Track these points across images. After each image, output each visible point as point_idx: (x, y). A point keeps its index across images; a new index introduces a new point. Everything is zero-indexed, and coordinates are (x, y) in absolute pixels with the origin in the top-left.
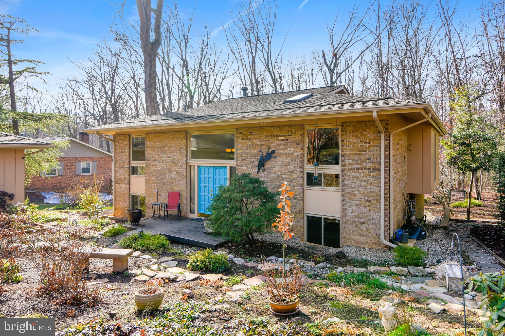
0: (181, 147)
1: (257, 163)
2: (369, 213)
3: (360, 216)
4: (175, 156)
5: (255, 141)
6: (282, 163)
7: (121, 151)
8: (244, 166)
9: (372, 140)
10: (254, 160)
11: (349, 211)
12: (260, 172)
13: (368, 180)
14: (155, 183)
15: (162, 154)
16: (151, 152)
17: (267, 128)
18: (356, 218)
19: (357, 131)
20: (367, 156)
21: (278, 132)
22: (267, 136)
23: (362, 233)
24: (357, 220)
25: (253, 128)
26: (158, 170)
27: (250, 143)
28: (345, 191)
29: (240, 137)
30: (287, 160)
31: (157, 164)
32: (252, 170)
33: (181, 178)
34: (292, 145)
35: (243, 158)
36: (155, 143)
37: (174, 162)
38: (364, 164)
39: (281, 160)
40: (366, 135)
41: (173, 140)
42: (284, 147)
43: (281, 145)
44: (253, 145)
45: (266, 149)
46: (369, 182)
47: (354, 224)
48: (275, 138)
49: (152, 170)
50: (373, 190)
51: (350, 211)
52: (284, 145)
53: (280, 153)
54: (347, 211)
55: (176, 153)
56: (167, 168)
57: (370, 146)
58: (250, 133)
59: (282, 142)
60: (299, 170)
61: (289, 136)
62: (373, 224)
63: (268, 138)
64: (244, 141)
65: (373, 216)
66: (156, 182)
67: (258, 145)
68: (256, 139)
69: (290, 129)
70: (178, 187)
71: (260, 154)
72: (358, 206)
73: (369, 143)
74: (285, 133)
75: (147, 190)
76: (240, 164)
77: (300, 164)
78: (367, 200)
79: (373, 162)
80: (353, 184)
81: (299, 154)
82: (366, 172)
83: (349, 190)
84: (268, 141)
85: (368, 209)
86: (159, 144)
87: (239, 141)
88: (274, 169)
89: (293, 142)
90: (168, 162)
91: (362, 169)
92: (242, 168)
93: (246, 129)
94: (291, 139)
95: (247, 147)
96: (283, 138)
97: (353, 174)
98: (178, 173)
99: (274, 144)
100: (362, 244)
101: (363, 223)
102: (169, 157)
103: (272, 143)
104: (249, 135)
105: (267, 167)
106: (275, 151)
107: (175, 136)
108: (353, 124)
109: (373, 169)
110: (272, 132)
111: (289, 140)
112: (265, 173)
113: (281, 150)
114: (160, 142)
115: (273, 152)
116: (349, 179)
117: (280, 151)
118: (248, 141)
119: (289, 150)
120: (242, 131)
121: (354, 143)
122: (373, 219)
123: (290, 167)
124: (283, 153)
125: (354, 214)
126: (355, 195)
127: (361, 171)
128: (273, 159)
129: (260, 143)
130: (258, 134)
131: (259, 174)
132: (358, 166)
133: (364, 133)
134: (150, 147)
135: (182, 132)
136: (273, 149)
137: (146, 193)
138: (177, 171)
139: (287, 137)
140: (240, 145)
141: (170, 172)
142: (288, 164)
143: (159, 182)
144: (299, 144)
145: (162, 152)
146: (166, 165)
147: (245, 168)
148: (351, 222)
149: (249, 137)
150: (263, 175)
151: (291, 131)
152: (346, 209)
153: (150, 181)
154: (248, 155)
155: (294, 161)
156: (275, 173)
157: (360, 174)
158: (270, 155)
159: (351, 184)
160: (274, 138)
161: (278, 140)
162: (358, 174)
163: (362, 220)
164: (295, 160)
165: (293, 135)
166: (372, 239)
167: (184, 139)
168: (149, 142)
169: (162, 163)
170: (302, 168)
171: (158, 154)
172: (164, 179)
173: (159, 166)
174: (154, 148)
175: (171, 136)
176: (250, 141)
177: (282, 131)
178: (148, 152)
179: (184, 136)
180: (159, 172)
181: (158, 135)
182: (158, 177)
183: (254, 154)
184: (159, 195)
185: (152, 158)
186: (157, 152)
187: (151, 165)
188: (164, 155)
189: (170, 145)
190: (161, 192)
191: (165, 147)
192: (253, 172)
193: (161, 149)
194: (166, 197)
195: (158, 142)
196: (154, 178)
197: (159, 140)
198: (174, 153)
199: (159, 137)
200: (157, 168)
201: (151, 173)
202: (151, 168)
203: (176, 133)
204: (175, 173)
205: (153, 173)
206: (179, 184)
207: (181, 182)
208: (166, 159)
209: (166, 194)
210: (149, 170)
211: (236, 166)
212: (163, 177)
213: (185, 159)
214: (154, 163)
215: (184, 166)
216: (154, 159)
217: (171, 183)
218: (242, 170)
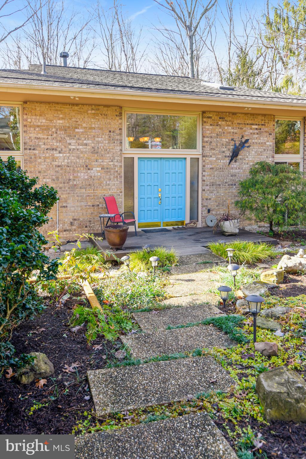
0: (112, 130)
1: (229, 153)
4: (99, 142)
5: (226, 128)
6: (255, 152)
8: (213, 156)
10: (225, 149)
12: (231, 163)
15: (68, 139)
16: (40, 136)
17: (240, 115)
21: (252, 120)
22: (240, 124)
25: (224, 114)
26: (59, 166)
27: (220, 130)
29: (207, 122)
30: (260, 150)
31: (58, 155)
32: (222, 161)
33: (112, 177)
34: (266, 134)
35: (211, 147)
36: (51, 121)
37: (97, 153)
39: (254, 150)
41: (94, 118)
42: (257, 136)
43: (254, 133)
44: (224, 133)
45: (238, 138)
48: (249, 126)
52: (257, 134)
53: (254, 143)
55: (100, 139)
56: (81, 162)
58: (220, 118)
59: (256, 131)
63: (241, 126)
64: (214, 127)
67: (230, 133)
68: (227, 126)
69: (263, 118)
70: (104, 190)
71: (232, 143)
74: (259, 122)
76: (208, 154)
81: (271, 143)
84: (241, 129)
86: (61, 122)
87: (207, 127)
88: (247, 159)
89: (266, 132)
90: (82, 152)
92: (210, 159)
93: (215, 114)
94: (264, 129)
95: (217, 135)
98: (106, 169)
99: (248, 132)
102: (86, 145)
103: (245, 131)
104: (219, 120)
105: (239, 157)
106: (248, 140)
107: (97, 112)
110: (245, 119)
111: (262, 129)
112: (237, 164)
113: (254, 139)
114: (62, 118)
115: (247, 141)
117: (253, 141)
118: (218, 127)
119: (262, 140)
120: (211, 116)
123: (263, 157)
124: (256, 143)
128: (246, 148)
129: (232, 130)
130: (230, 121)
131: (231, 166)
134: (38, 126)
135: (114, 108)
136: (246, 138)
138: (103, 166)
139: (260, 127)
140: (208, 132)
141: (88, 168)
142: (261, 154)
143: (61, 185)
145: (69, 136)
146: (78, 157)
147: (214, 159)
149: (220, 123)
150: (235, 166)
151: (265, 120)
154: (218, 144)
155: (266, 150)
156: (247, 164)
158: (244, 144)
160: (247, 126)
161: (251, 129)
164: (268, 150)
165: (266, 124)
167: (118, 118)
168: (34, 117)
169: (68, 155)
170: (273, 157)
171: (59, 139)
172: (74, 180)
173: (61, 159)
174: (47, 128)
175: (89, 112)
176: (220, 128)
177: (256, 120)
178: (31, 135)
179: (118, 114)
180: (62, 169)
181: (58, 107)
182: (58, 178)
183: (225, 143)
184: (61, 207)
185: (43, 146)
186: (55, 135)
187: (40, 158)
188: (74, 141)
189: (88, 126)
190: (66, 201)
191: (76, 128)
192: (224, 163)
193: (66, 130)
194: (79, 209)
195: (59, 119)
196: (48, 180)
197: (61, 116)
198: (97, 139)
199: (60, 111)
200: (56, 163)
201: (40, 172)
202: (40, 163)
203: (100, 107)
204: (98, 169)
205: (45, 172)
206: (106, 185)
207: (111, 183)
208: (78, 147)
209: (79, 204)
210: (35, 167)
211: (200, 157)
212: (71, 177)
213: (119, 148)
214: (47, 155)
215: (117, 158)
216: (49, 147)
217: (89, 185)
218: (210, 162)
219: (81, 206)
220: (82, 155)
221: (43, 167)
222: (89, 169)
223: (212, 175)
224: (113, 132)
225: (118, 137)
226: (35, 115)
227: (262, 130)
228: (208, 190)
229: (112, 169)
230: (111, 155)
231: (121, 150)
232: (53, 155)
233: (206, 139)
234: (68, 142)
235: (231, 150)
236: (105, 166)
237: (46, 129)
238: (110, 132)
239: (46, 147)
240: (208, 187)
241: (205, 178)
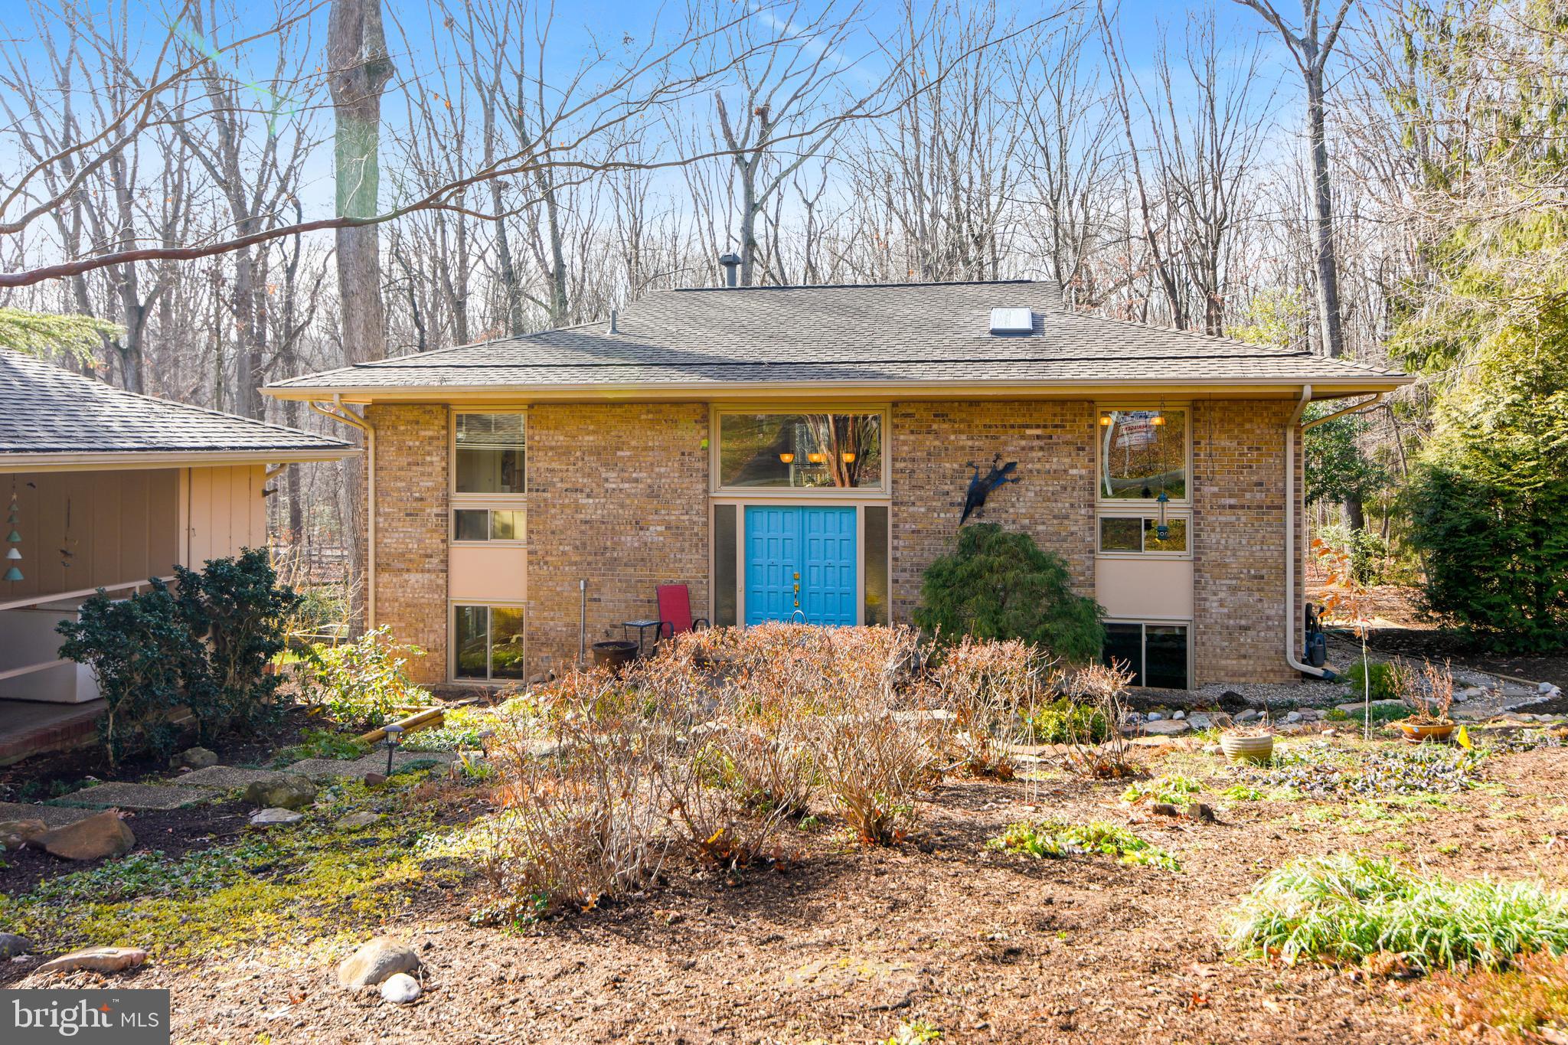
0: (687, 451)
1: (960, 497)
2: (1259, 605)
3: (1239, 613)
4: (660, 476)
5: (952, 437)
6: (1036, 494)
7: (404, 461)
8: (918, 503)
9: (1266, 443)
10: (952, 487)
11: (1213, 605)
13: (1257, 531)
14: (572, 564)
15: (603, 469)
16: (555, 465)
17: (990, 406)
18: (1229, 617)
19: (1231, 421)
20: (1255, 478)
21: (1024, 416)
22: (990, 426)
23: (1243, 652)
24: (1231, 622)
25: (947, 405)
26: (586, 522)
27: (937, 443)
28: (1204, 558)
29: (903, 426)
30: (1051, 488)
31: (585, 501)
32: (942, 515)
33: (687, 545)
34: (1066, 449)
35: (914, 483)
36: (574, 437)
37: (658, 496)
38: (1248, 495)
39: (1031, 488)
40: (1253, 431)
41: (652, 429)
42: (1040, 454)
43: (1032, 448)
44: (947, 449)
46: (1260, 536)
47: (1225, 632)
48: (1016, 430)
49: (557, 522)
50: (1268, 554)
51: (1215, 604)
52: (1041, 449)
53: (1031, 471)
54: (1208, 604)
55: (663, 470)
56: (627, 514)
57: (1261, 455)
58: (936, 416)
59: (1036, 443)
60: (1083, 512)
61: (1056, 426)
62: (1269, 628)
63: (993, 432)
64: (920, 437)
65: (1269, 612)
66: (574, 559)
67: (963, 448)
68: (955, 432)
69: (1058, 409)
70: (671, 571)
71: (970, 472)
72: (1234, 590)
73: (1258, 449)
74: (1045, 420)
75: (533, 589)
76: (906, 499)
77: (1087, 497)
78: (1255, 577)
79: (1268, 490)
80: (1223, 542)
81: (1084, 472)
82: (1253, 513)
83: (1213, 555)
84: (995, 438)
85: (1257, 595)
86: (591, 438)
87: (902, 437)
88: (1011, 510)
89: (1067, 443)
90: (628, 496)
91: (1243, 507)
92: (911, 509)
93: (923, 407)
94: (1059, 435)
95: (929, 454)
96: (1038, 432)
97: (1222, 519)
98: (674, 529)
99: (1012, 447)
100: (1244, 675)
101: (1246, 628)
102: (636, 481)
103: (1005, 443)
104: (934, 421)
105: (990, 505)
106: (1015, 464)
107: (659, 415)
108: (1221, 404)
109: (1268, 507)
110: (1005, 415)
111: (1054, 437)
113: (1034, 462)
114: (594, 432)
115: (1010, 467)
116: (1213, 531)
117: (1030, 466)
118: (931, 437)
119: (1055, 463)
120: (910, 411)
121: (1224, 449)
122: (1268, 618)
123: (1059, 505)
124: (1038, 472)
125: (1226, 610)
126: (1226, 565)
127: (1240, 512)
128: (1009, 485)
129: (970, 443)
130: (962, 421)
132: (1232, 501)
133: (1248, 426)
134: (552, 448)
135: (691, 407)
136: (1009, 460)
137: (530, 598)
138: (669, 522)
139: (1049, 431)
140: (906, 448)
141: (640, 525)
142: (1054, 497)
143: (590, 559)
144: (1083, 449)
145: (606, 465)
146: (622, 506)
147: (923, 510)
148: (1218, 628)
149: (935, 426)
151: (1062, 415)
152: (1205, 599)
153: (548, 558)
154: (932, 476)
155: (1069, 489)
156: (1014, 522)
157: (1238, 519)
158: (999, 476)
159: (1218, 543)
160: (1011, 431)
161: (1023, 437)
162: (1234, 518)
163: (1243, 622)
164: (1074, 489)
165: (1068, 424)
166: (1267, 662)
167: (699, 426)
168: (545, 432)
169: (603, 500)
170: (1092, 506)
171: (587, 470)
172: (614, 549)
173: (591, 508)
174: (567, 452)
175: (643, 417)
176: (937, 438)
177: (1035, 415)
178: (540, 465)
179: (698, 417)
180: (591, 528)
181: (587, 411)
182: (584, 544)
183: (949, 473)
184: (591, 600)
185: (559, 485)
186: (580, 464)
187: (554, 506)
188: (614, 475)
189: (641, 444)
190: (598, 590)
191: (618, 449)
192: (948, 520)
193: (599, 454)
194: (623, 605)
195: (588, 434)
196: (567, 548)
197: (591, 427)
198: (657, 470)
199: (590, 417)
200: (582, 516)
201: (553, 533)
202: (554, 517)
203: (664, 407)
204: (659, 528)
205: (562, 532)
206: (675, 561)
207: (685, 557)
208: (621, 486)
209: (622, 596)
210: (545, 522)
211: (889, 504)
212: (609, 544)
213: (701, 487)
214: (567, 501)
215: (696, 507)
216: (569, 486)
217: (642, 560)
218: (912, 516)
219: (626, 601)
220: (628, 502)
221: (559, 523)
222: (641, 529)
223: (918, 548)
224: (690, 454)
225: (700, 465)
226: (548, 428)
227: (1055, 439)
228: (908, 582)
229: (686, 528)
230: (684, 502)
231: (706, 491)
232: (576, 501)
233: (900, 465)
234: (604, 475)
235: (967, 489)
236: (673, 524)
237: (564, 454)
238: (683, 454)
239: (565, 486)
240: (907, 575)
241: (898, 554)
